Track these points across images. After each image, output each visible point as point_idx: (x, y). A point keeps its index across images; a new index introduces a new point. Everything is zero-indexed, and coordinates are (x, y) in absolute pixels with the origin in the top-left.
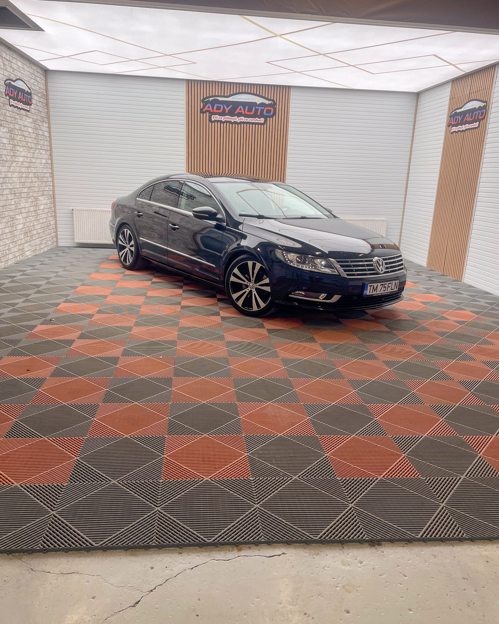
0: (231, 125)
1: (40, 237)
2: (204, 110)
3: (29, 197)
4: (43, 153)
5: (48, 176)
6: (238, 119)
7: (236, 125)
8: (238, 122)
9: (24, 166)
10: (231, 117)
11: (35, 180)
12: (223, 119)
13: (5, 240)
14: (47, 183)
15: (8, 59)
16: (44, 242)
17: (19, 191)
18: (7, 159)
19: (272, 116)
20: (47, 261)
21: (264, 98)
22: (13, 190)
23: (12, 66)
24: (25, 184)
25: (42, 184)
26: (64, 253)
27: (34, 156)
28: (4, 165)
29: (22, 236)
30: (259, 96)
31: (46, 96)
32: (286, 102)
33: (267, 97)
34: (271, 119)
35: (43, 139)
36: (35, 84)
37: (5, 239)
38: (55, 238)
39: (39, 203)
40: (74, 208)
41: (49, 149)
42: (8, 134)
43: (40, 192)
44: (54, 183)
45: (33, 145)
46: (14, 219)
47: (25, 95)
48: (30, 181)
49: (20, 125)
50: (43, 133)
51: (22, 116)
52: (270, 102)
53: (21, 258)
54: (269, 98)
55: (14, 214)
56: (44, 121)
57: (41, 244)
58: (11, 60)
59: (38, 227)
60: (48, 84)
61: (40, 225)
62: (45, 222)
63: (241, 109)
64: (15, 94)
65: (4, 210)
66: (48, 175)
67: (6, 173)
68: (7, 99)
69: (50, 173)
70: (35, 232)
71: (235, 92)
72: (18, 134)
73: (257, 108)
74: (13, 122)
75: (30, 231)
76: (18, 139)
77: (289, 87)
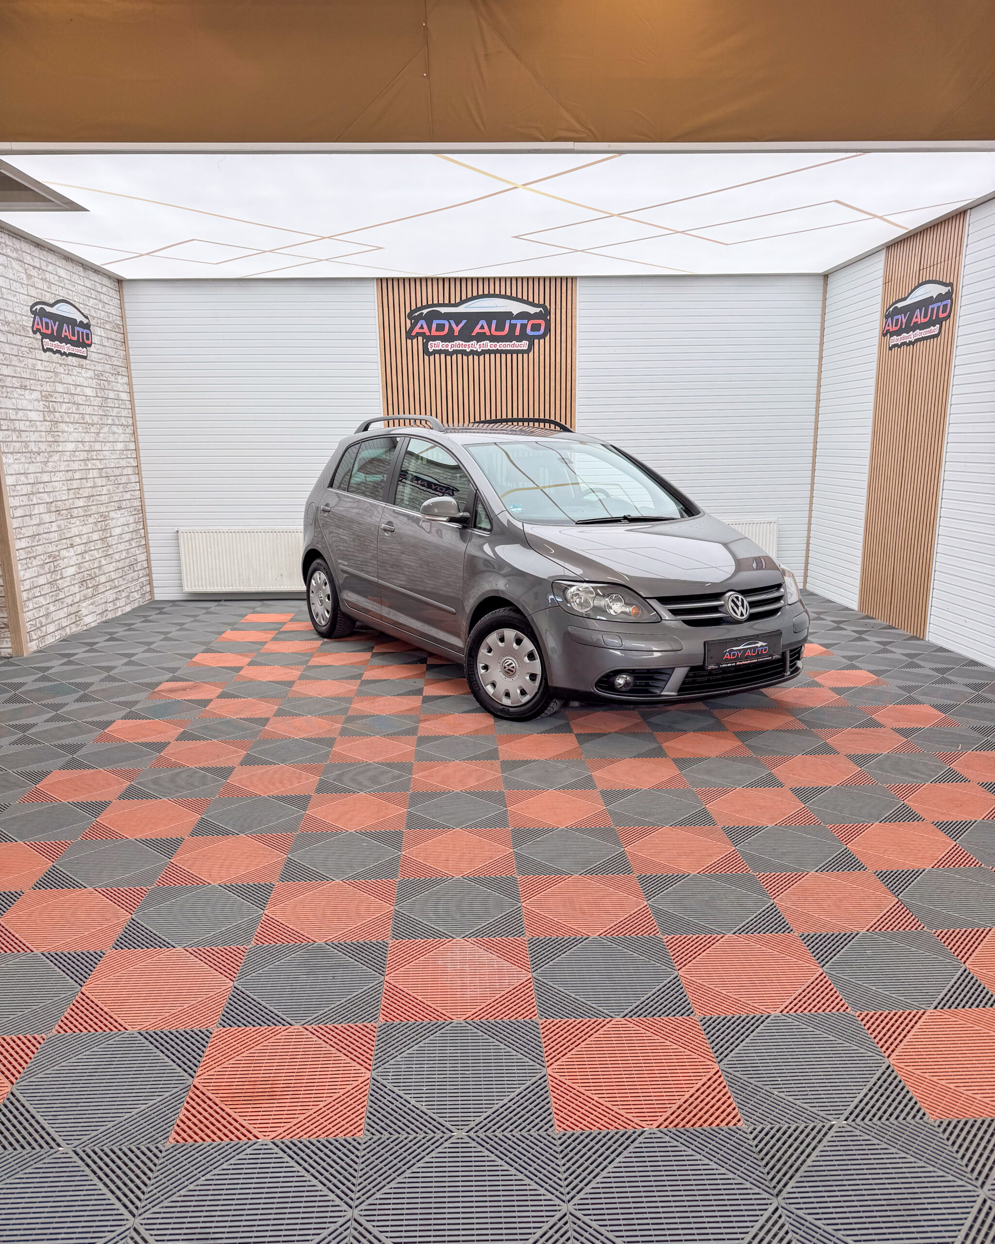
0: (465, 358)
1: (115, 587)
2: (414, 334)
3: (90, 516)
4: (117, 431)
5: (130, 473)
6: (478, 346)
7: (476, 357)
8: (479, 350)
9: (77, 459)
10: (464, 343)
11: (99, 482)
12: (450, 346)
13: (36, 599)
14: (129, 486)
15: (38, 265)
16: (124, 594)
17: (68, 505)
18: (40, 448)
19: (543, 336)
20: (121, 632)
21: (527, 302)
22: (53, 504)
23: (46, 279)
24: (80, 492)
25: (118, 488)
26: (161, 613)
27: (99, 439)
28: (34, 460)
29: (76, 589)
30: (516, 299)
31: (121, 327)
32: (569, 307)
33: (531, 300)
34: (542, 341)
35: (116, 406)
36: (97, 307)
37: (38, 597)
38: (148, 586)
39: (112, 523)
40: (180, 528)
41: (130, 421)
42: (41, 403)
43: (113, 504)
44: (143, 485)
45: (96, 419)
46: (58, 558)
47: (77, 329)
48: (90, 484)
49: (67, 384)
50: (118, 395)
51: (70, 368)
52: (538, 310)
53: (72, 631)
54: (536, 302)
55: (57, 548)
56: (118, 374)
57: (117, 599)
58: (43, 267)
59: (111, 567)
60: (126, 305)
61: (114, 564)
62: (126, 558)
63: (482, 327)
64: (55, 328)
65: (36, 544)
66: (129, 471)
67: (39, 475)
68: (36, 339)
69: (133, 467)
70: (103, 579)
71: (469, 296)
72: (62, 401)
73: (513, 322)
74: (52, 380)
75: (93, 578)
76: (63, 411)
77: (572, 278)
